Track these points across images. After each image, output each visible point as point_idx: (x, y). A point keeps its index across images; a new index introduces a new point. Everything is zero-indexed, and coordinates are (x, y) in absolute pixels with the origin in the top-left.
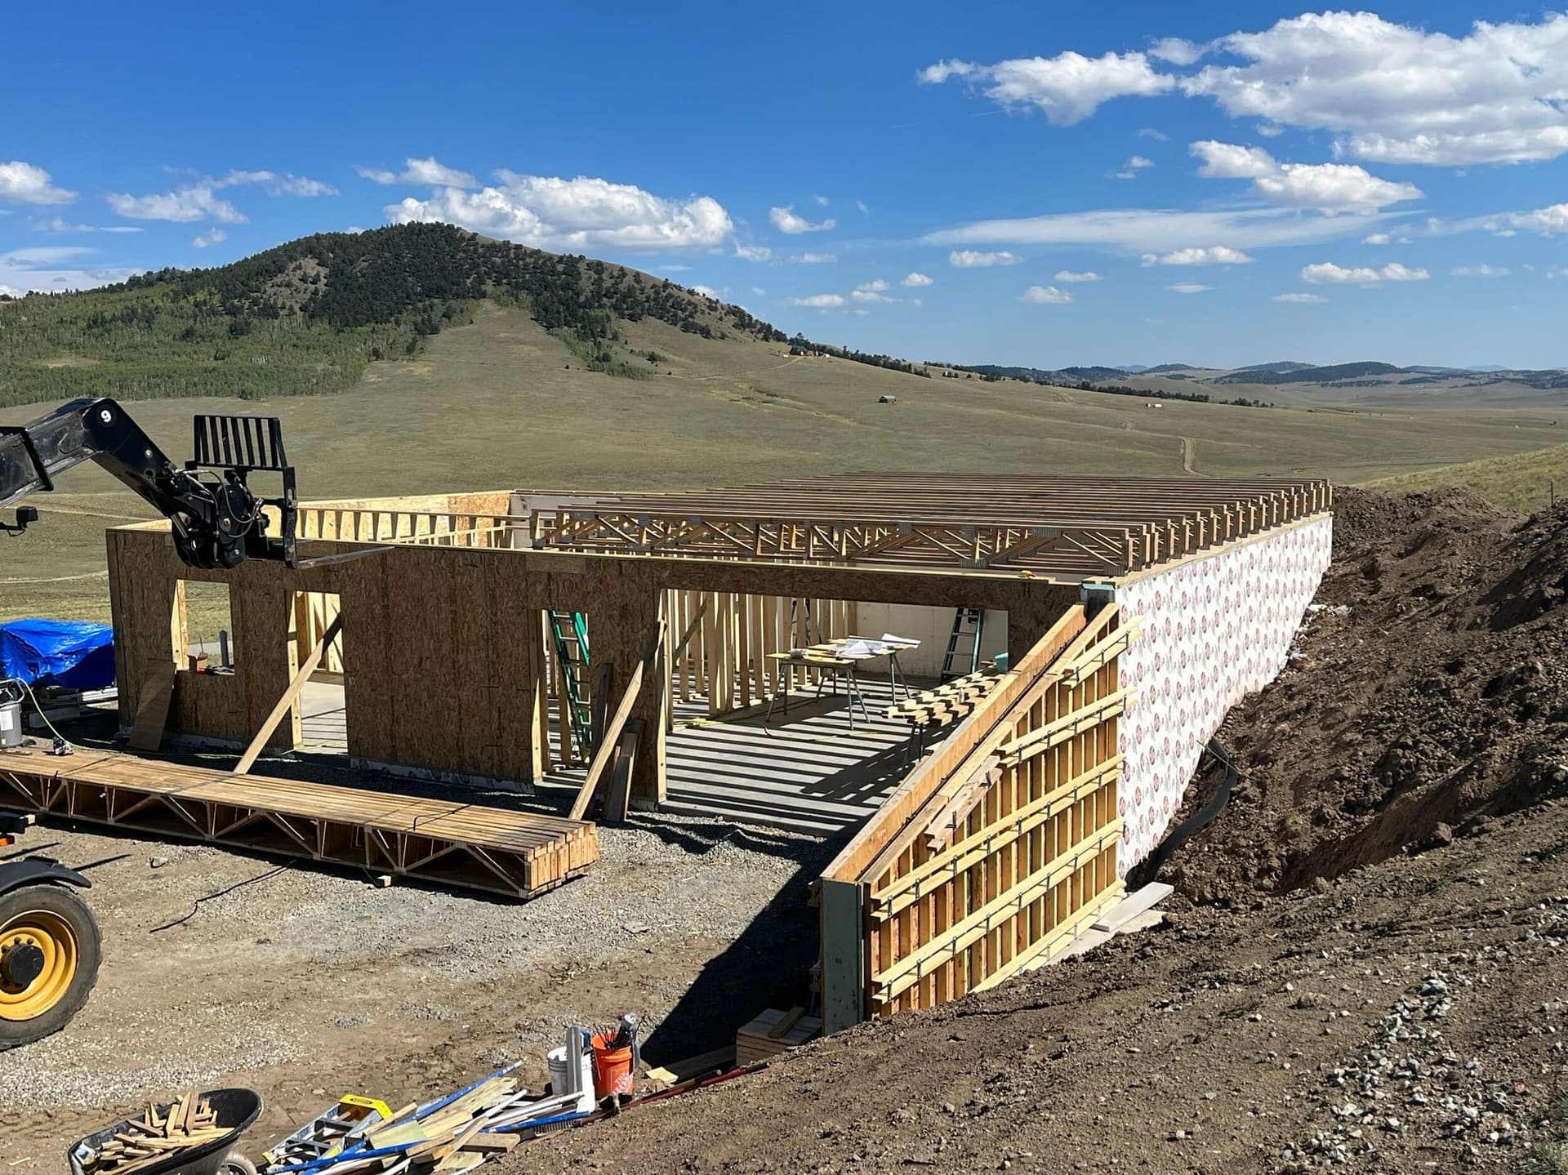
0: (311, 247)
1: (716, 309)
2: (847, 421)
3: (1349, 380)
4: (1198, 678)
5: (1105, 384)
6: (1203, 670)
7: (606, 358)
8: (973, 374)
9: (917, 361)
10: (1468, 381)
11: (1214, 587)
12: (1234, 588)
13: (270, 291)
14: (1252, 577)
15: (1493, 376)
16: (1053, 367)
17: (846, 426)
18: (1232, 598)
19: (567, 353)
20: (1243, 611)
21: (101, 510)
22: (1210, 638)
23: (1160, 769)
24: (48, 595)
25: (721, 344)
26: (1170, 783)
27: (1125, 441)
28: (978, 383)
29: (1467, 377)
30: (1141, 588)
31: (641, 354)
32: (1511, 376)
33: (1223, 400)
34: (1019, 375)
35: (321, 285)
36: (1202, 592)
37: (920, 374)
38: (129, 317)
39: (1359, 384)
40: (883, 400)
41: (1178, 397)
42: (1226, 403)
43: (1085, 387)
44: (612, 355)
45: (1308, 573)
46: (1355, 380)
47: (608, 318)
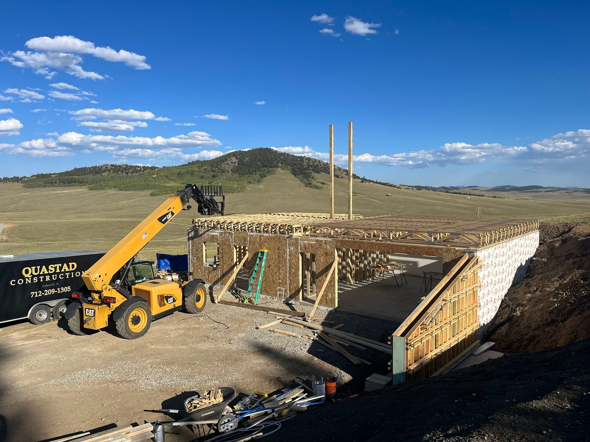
0: (234, 154)
1: (340, 170)
2: (377, 201)
3: (528, 191)
4: (500, 279)
5: (453, 191)
6: (502, 277)
7: (310, 184)
8: (414, 188)
9: (398, 185)
10: (566, 191)
11: (505, 252)
12: (511, 252)
13: (223, 166)
14: (516, 249)
15: (574, 190)
16: (437, 186)
17: (376, 202)
18: (510, 255)
19: (300, 182)
20: (513, 259)
21: (178, 223)
22: (504, 267)
23: (489, 306)
24: (165, 245)
25: (341, 180)
26: (492, 311)
27: (459, 208)
28: (415, 191)
29: (566, 190)
30: (484, 252)
31: (320, 182)
32: (580, 190)
33: (489, 196)
34: (427, 188)
35: (236, 165)
36: (502, 253)
37: (398, 188)
38: (187, 172)
39: (532, 192)
40: (387, 195)
41: (475, 195)
42: (490, 197)
43: (447, 192)
44: (312, 183)
45: (532, 248)
46: (530, 191)
47: (311, 173)
